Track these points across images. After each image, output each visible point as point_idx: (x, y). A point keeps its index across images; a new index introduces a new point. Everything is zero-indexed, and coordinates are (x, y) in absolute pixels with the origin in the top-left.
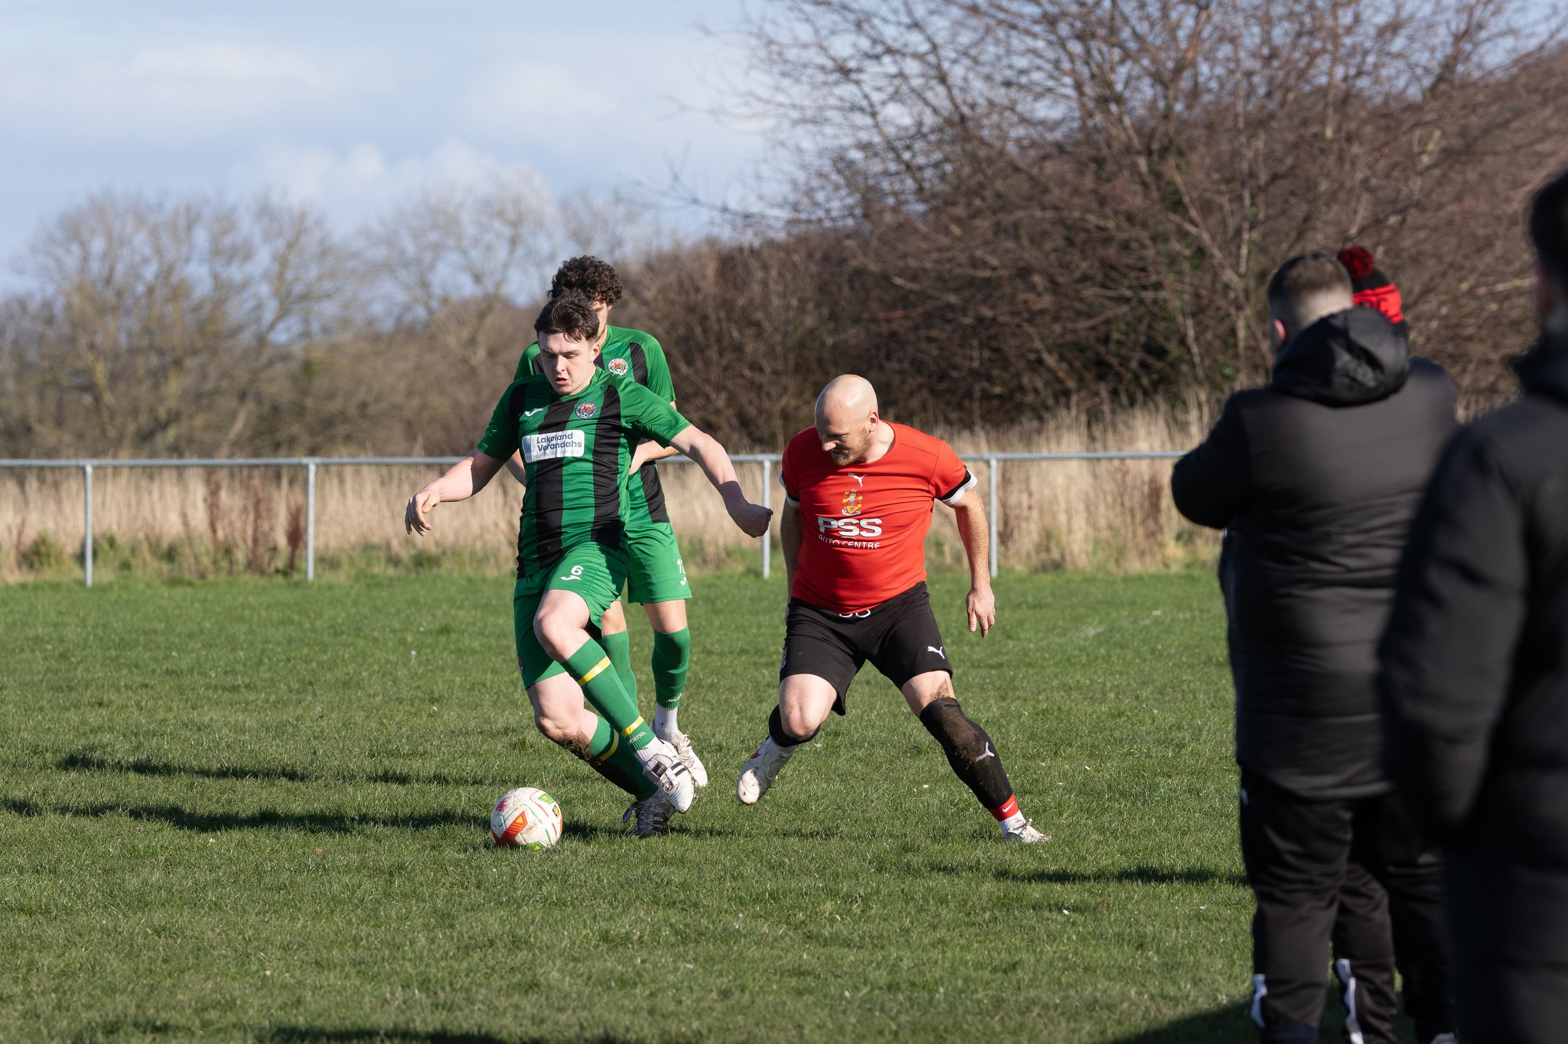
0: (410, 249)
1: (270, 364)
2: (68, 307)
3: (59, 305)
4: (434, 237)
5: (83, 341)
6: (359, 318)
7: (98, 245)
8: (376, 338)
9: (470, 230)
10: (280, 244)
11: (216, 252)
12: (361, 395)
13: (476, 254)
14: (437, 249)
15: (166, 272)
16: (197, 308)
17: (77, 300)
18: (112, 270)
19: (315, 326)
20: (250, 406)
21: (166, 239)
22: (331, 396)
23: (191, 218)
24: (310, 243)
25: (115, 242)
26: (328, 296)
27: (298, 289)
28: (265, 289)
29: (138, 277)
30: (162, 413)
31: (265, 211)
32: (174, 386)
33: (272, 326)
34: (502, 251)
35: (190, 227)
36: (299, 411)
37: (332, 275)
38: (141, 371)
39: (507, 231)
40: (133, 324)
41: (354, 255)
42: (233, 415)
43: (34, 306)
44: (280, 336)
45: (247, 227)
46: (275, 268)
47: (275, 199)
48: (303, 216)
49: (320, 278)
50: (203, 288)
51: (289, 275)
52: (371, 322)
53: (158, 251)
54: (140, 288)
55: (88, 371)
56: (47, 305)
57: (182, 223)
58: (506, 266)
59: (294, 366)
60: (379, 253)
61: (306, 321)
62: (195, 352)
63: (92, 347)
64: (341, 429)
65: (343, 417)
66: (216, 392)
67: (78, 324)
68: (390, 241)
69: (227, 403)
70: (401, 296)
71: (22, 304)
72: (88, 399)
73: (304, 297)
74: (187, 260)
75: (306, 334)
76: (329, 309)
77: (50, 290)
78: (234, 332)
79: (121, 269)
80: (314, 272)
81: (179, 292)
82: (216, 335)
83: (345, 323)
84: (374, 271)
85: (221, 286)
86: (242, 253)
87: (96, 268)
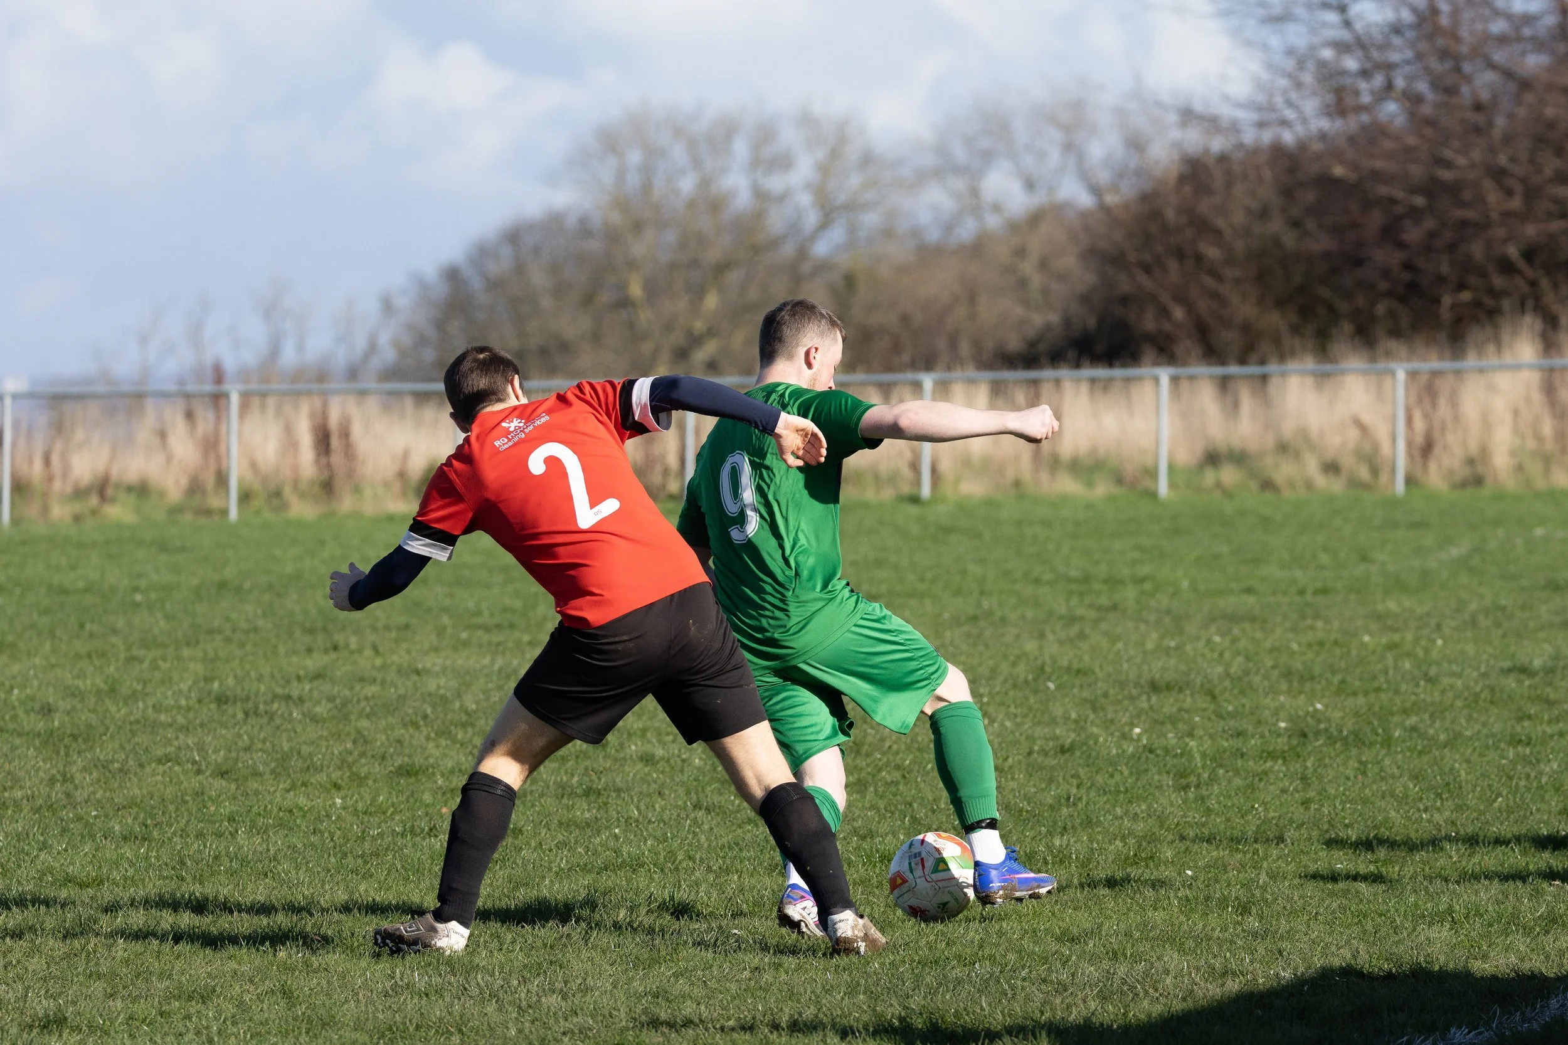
0: (960, 154)
1: (812, 275)
2: (606, 222)
3: (596, 220)
4: (984, 143)
5: (619, 258)
6: (903, 227)
7: (635, 157)
8: (922, 248)
9: (1021, 133)
10: (820, 154)
11: (757, 161)
12: (904, 305)
13: (1029, 160)
14: (988, 157)
15: (705, 183)
16: (736, 222)
17: (614, 215)
18: (649, 184)
19: (860, 236)
21: (704, 151)
22: (872, 308)
23: (729, 129)
24: (852, 152)
25: (653, 153)
26: (871, 206)
27: (842, 198)
28: (805, 200)
29: (676, 191)
30: (699, 328)
31: (806, 120)
33: (813, 237)
35: (728, 138)
37: (874, 183)
38: (680, 286)
39: (1061, 137)
40: (670, 237)
41: (899, 163)
43: (571, 222)
44: (822, 248)
45: (789, 136)
46: (816, 179)
47: (818, 109)
48: (844, 125)
49: (863, 187)
50: (743, 200)
51: (831, 185)
52: (916, 233)
53: (697, 163)
54: (678, 201)
55: (623, 287)
56: (584, 220)
57: (720, 135)
59: (837, 278)
60: (929, 160)
61: (852, 230)
62: (734, 263)
63: (629, 262)
65: (886, 330)
67: (613, 237)
68: (941, 149)
70: (949, 204)
71: (558, 219)
72: (625, 315)
73: (850, 206)
74: (726, 171)
75: (851, 244)
76: (871, 220)
77: (588, 204)
78: (775, 243)
79: (658, 182)
80: (855, 181)
81: (718, 206)
82: (758, 248)
83: (888, 233)
84: (921, 178)
85: (760, 195)
86: (783, 162)
87: (633, 180)
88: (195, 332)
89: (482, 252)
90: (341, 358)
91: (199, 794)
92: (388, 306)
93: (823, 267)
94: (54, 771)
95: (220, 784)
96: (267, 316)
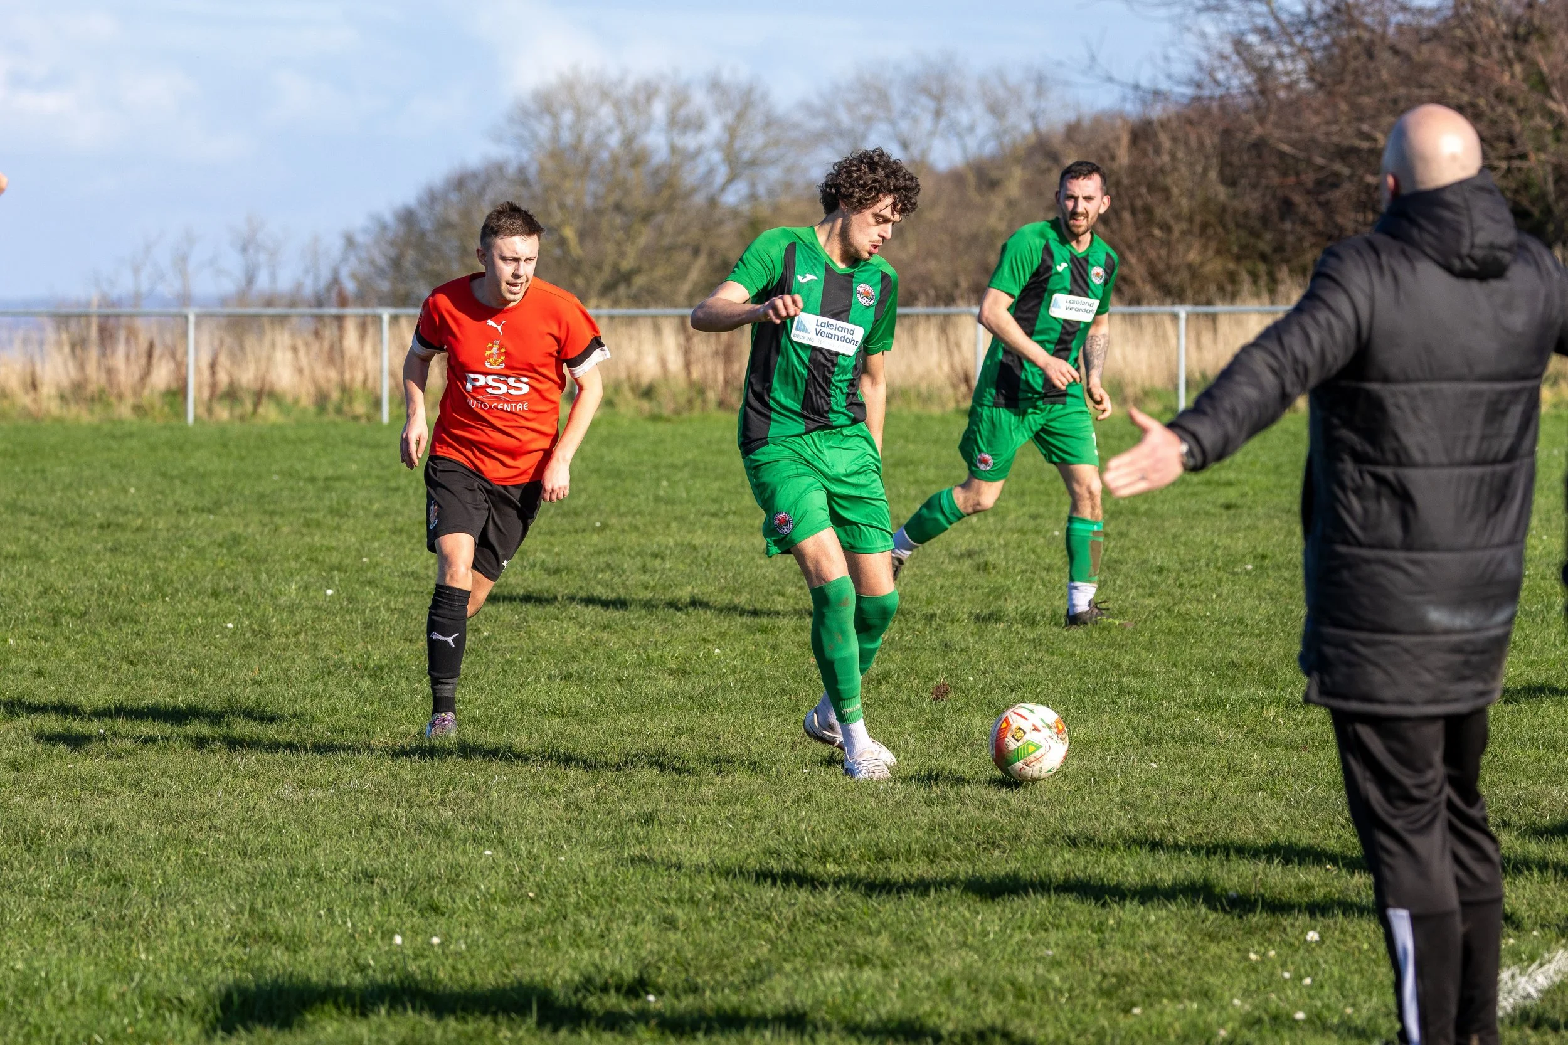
0: (845, 119)
1: (722, 221)
2: (542, 171)
3: (533, 170)
4: (866, 109)
5: (554, 202)
6: (799, 182)
7: (567, 117)
9: (898, 102)
10: (729, 116)
11: (672, 121)
13: (904, 126)
14: (869, 120)
15: (628, 141)
16: (656, 173)
17: (550, 165)
18: (579, 138)
19: (761, 190)
21: (628, 113)
23: (650, 92)
24: (756, 117)
25: (581, 113)
26: (773, 162)
27: (746, 156)
28: (716, 157)
29: (604, 145)
30: (626, 266)
31: (715, 86)
33: (723, 188)
34: (926, 122)
35: (649, 99)
37: (776, 143)
38: (606, 229)
39: (931, 105)
40: (597, 187)
41: (796, 126)
42: (689, 269)
43: (511, 170)
44: (731, 198)
45: (700, 100)
46: (725, 137)
47: (726, 76)
48: (750, 91)
49: (766, 146)
50: (661, 155)
51: (738, 144)
53: (621, 121)
54: (605, 155)
55: (559, 229)
56: (522, 170)
57: (641, 97)
58: (932, 134)
59: (742, 223)
60: (819, 124)
61: (753, 185)
62: (653, 211)
63: (562, 206)
66: (673, 247)
67: (549, 186)
68: (827, 113)
71: (499, 168)
73: (753, 163)
74: (647, 129)
75: (753, 197)
76: (774, 174)
77: (525, 156)
78: (689, 194)
79: (588, 138)
80: (758, 140)
81: (638, 160)
82: (673, 198)
83: (788, 186)
84: (815, 140)
85: (676, 152)
86: (697, 124)
87: (566, 137)
88: (181, 261)
89: (432, 198)
90: (309, 289)
92: (350, 242)
93: (735, 213)
96: (244, 249)
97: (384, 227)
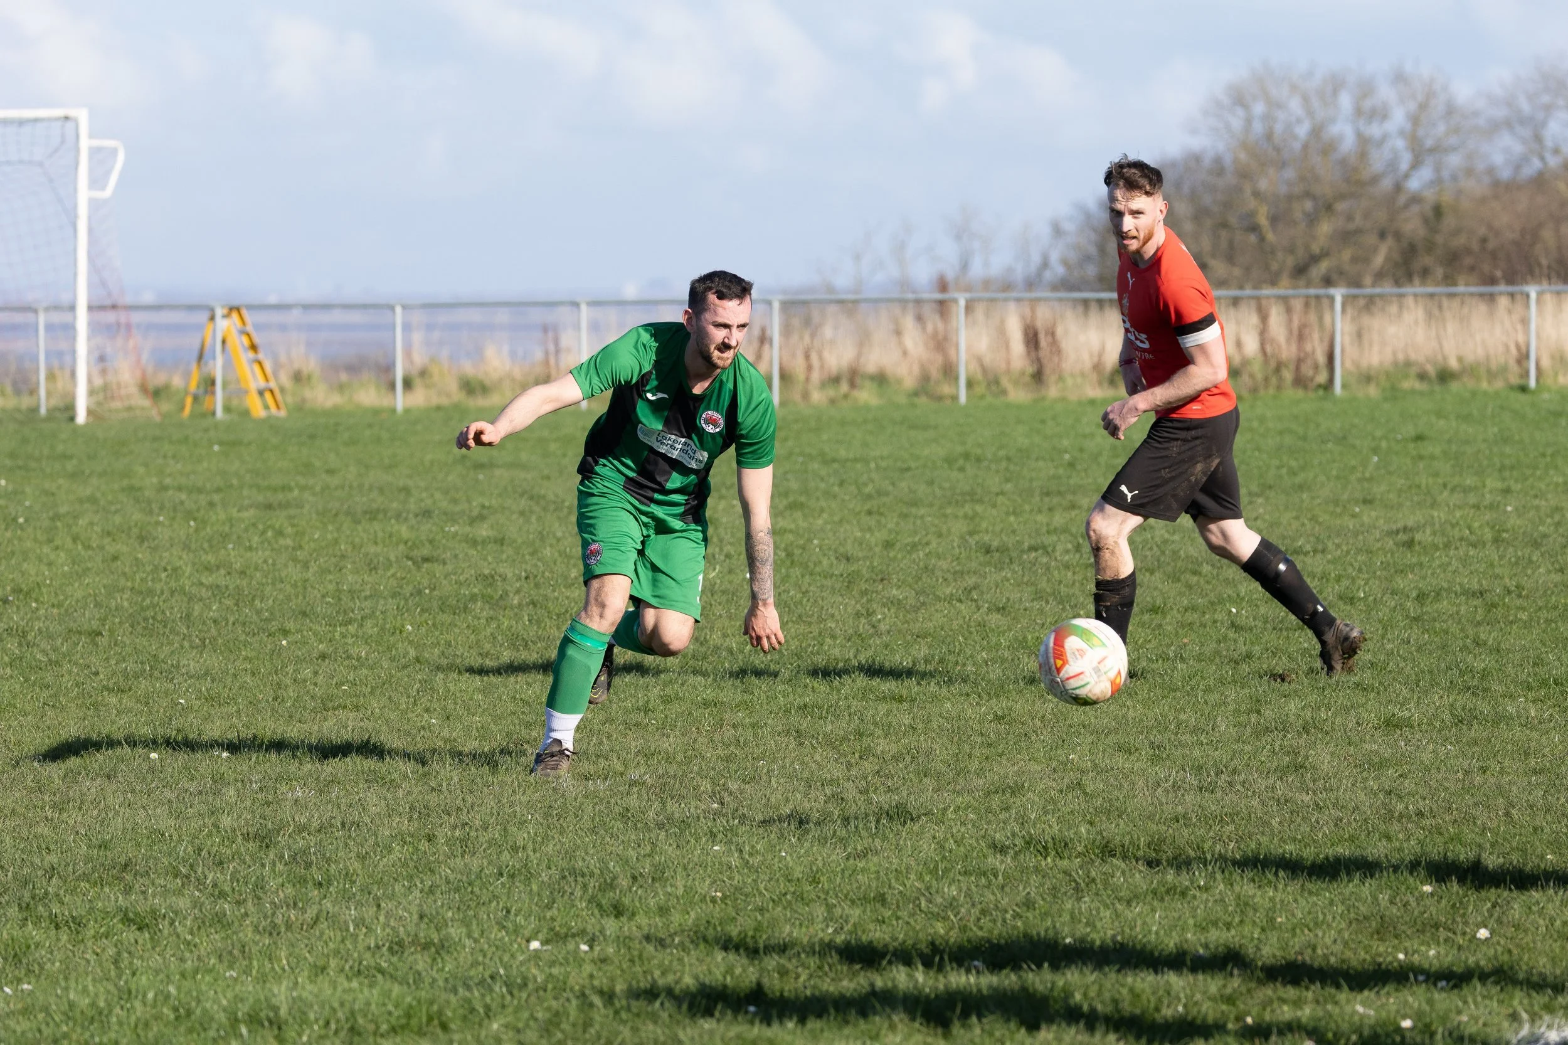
0: (1525, 107)
1: (1406, 206)
2: (1236, 161)
3: (1228, 160)
4: (1546, 99)
5: (1248, 191)
6: (1480, 166)
7: (1259, 108)
8: (1496, 184)
10: (1412, 106)
11: (1358, 112)
12: (1482, 231)
14: (1548, 108)
15: (1316, 132)
16: (1343, 162)
17: (1243, 156)
18: (1271, 129)
19: (1446, 174)
20: (1390, 241)
21: (1316, 103)
22: (1456, 232)
23: (1336, 84)
24: (1438, 105)
25: (1274, 105)
26: (1454, 149)
27: (1429, 143)
28: (1400, 144)
29: (1295, 137)
30: (1316, 249)
31: (1399, 78)
32: (1325, 228)
33: (1407, 176)
35: (1335, 92)
36: (1430, 247)
37: (1457, 131)
38: (1298, 215)
40: (1290, 174)
41: (1476, 114)
42: (1375, 250)
43: (1207, 162)
44: (1414, 184)
45: (1386, 93)
46: (1408, 127)
47: (1408, 68)
48: (1432, 83)
49: (1447, 134)
50: (1348, 144)
51: (1421, 132)
52: (1491, 170)
53: (1310, 113)
54: (1295, 145)
55: (1252, 214)
56: (1218, 160)
57: (1329, 89)
59: (1427, 208)
60: (1500, 113)
61: (1438, 169)
62: (1342, 197)
63: (1256, 194)
64: (1468, 261)
65: (1468, 251)
66: (1358, 231)
67: (1244, 174)
68: (1509, 102)
69: (1371, 239)
70: (1518, 148)
71: (1198, 159)
72: (1253, 238)
73: (1432, 151)
74: (1334, 119)
75: (1438, 181)
76: (1454, 161)
77: (1221, 147)
78: (1375, 180)
79: (1279, 128)
80: (1441, 128)
81: (1328, 149)
82: (1361, 184)
83: (1469, 172)
84: (1494, 128)
85: (1364, 141)
86: (1380, 114)
87: (1258, 127)
88: (899, 249)
90: (1019, 274)
91: (982, 625)
92: (1057, 231)
93: (1416, 199)
94: (858, 607)
95: (995, 618)
96: (958, 237)
97: (1088, 216)
